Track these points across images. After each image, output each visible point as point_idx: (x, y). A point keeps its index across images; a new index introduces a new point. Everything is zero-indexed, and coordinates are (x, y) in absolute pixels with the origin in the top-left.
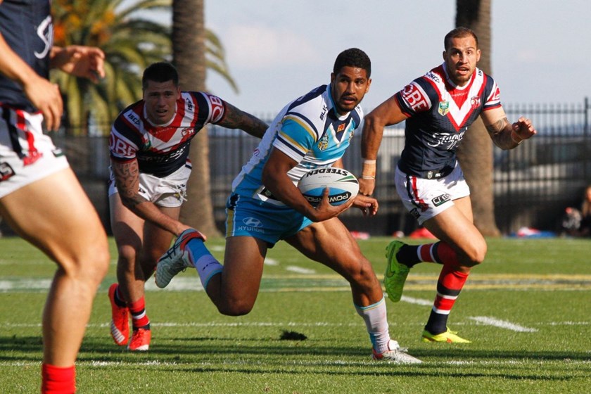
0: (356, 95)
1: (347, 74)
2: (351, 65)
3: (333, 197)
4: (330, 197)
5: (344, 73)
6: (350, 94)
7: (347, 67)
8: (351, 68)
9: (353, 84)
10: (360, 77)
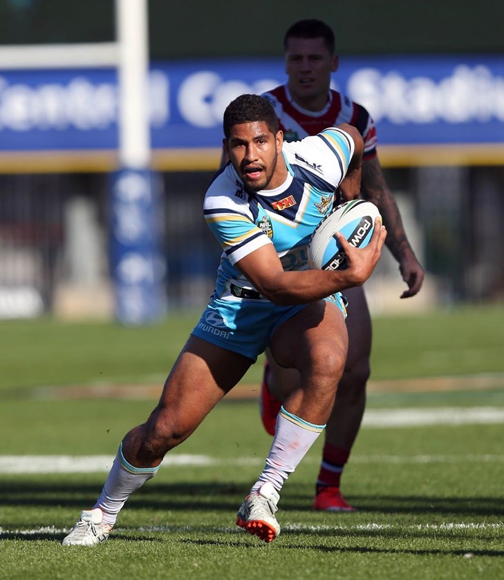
0: (260, 161)
1: (239, 137)
2: (241, 122)
3: (352, 237)
4: (350, 240)
5: (236, 136)
6: (250, 162)
7: (237, 126)
8: (242, 126)
9: (252, 146)
10: (260, 134)
